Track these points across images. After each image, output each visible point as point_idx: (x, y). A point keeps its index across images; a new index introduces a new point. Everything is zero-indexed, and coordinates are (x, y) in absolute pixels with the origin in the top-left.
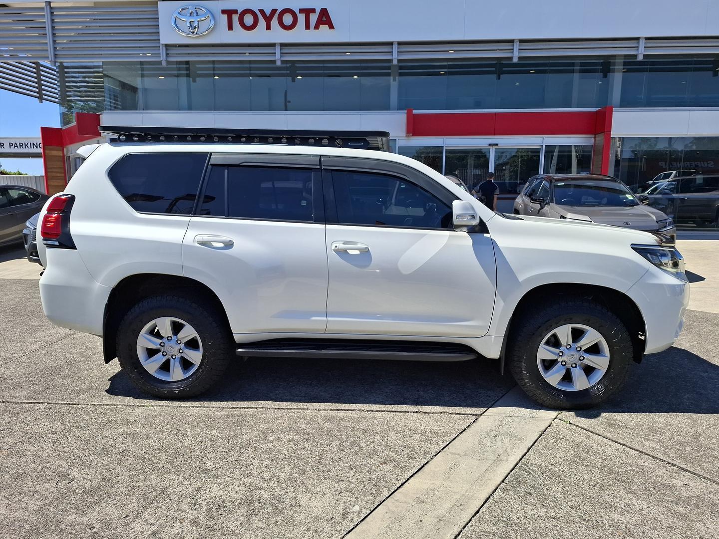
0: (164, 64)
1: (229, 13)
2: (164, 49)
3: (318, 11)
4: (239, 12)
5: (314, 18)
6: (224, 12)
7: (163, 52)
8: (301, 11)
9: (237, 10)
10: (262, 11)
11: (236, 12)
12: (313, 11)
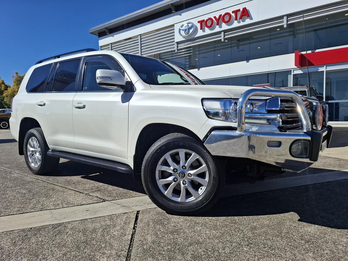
0: (176, 51)
1: (201, 22)
2: (176, 44)
3: (241, 10)
4: (205, 20)
5: (239, 14)
6: (199, 22)
7: (176, 46)
8: (233, 12)
9: (204, 20)
10: (215, 17)
11: (203, 21)
12: (239, 10)
